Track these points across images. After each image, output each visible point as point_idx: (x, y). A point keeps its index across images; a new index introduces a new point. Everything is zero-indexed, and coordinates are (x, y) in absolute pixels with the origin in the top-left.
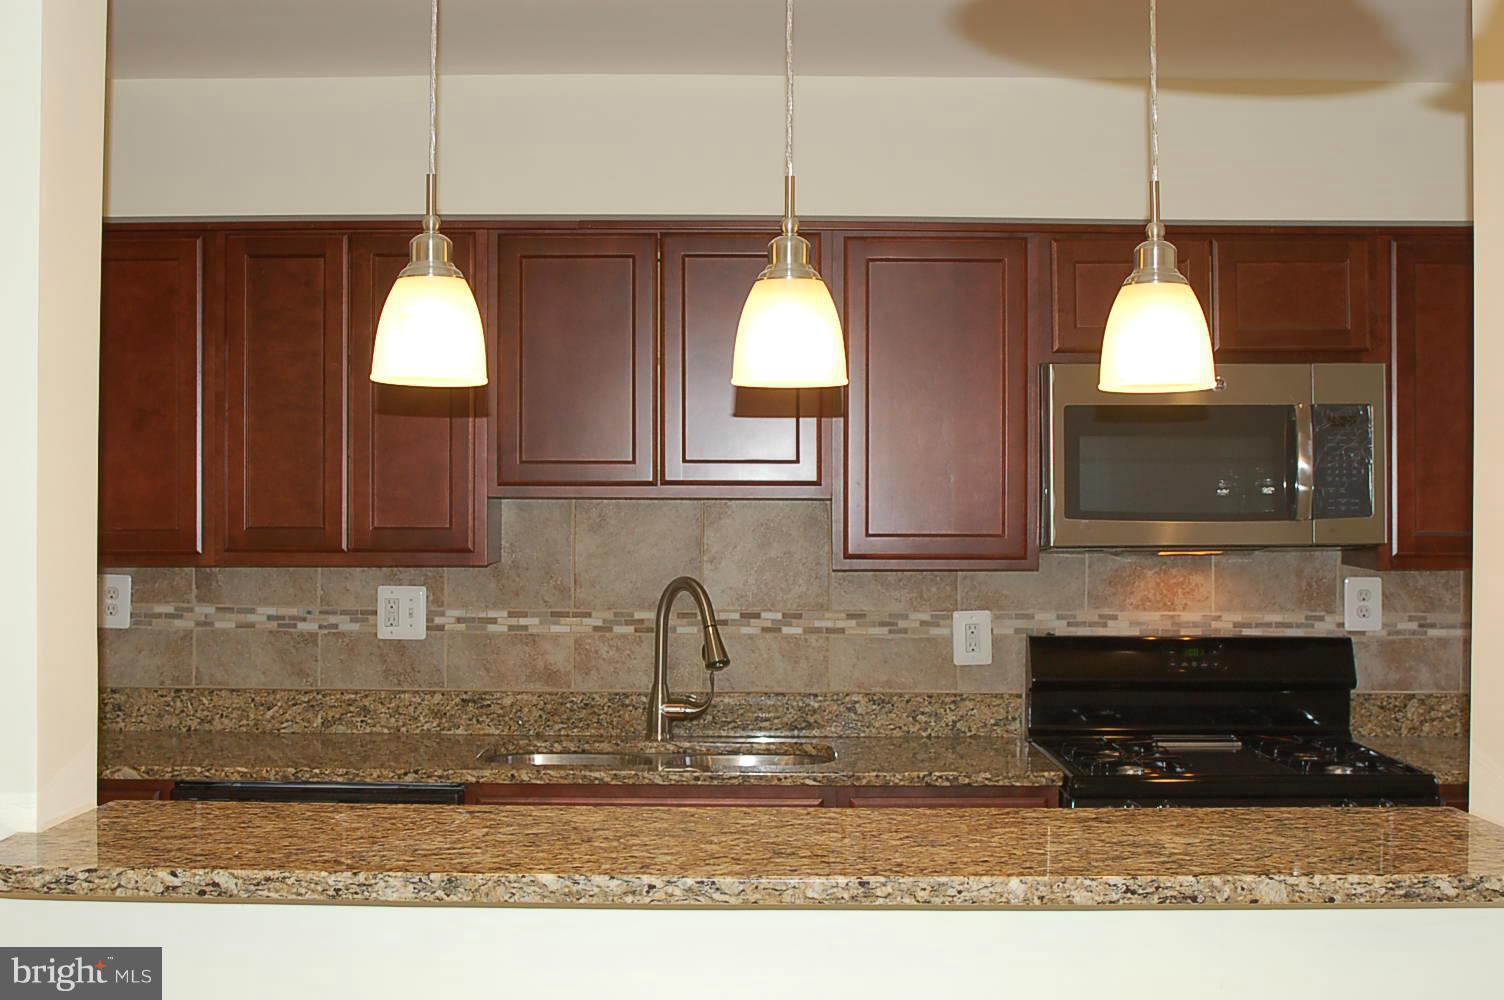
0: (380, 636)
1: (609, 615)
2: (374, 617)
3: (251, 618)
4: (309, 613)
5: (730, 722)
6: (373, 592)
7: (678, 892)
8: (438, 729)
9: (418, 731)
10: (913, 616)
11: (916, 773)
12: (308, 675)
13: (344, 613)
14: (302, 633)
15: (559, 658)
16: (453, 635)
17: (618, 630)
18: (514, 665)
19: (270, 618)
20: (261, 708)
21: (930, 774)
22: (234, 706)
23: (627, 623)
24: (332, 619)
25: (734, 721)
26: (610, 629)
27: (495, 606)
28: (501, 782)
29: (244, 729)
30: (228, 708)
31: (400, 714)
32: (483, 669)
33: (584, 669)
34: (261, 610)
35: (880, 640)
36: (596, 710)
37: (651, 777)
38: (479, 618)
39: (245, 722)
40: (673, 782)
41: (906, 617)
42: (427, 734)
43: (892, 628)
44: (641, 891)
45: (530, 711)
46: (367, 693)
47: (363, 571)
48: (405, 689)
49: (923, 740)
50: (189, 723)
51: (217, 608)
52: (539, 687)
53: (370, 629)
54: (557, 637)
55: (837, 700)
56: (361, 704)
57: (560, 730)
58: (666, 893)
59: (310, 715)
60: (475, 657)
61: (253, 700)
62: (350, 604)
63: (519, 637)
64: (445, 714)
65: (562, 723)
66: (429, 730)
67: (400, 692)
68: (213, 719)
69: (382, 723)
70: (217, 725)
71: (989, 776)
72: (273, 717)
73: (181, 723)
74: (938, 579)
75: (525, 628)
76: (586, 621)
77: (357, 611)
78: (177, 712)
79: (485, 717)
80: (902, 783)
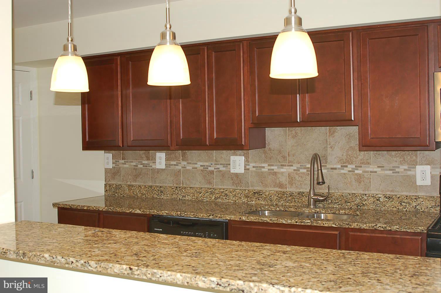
0: (231, 172)
1: (299, 166)
2: (229, 166)
3: (196, 166)
4: (212, 164)
5: (337, 203)
6: (229, 158)
7: (79, 265)
8: (247, 201)
9: (241, 202)
10: (401, 167)
11: (371, 224)
12: (211, 183)
13: (221, 164)
14: (210, 170)
15: (283, 179)
16: (252, 172)
17: (302, 171)
18: (270, 182)
19: (201, 166)
20: (198, 193)
21: (376, 225)
22: (191, 192)
23: (304, 168)
24: (218, 166)
25: (338, 202)
26: (299, 170)
27: (265, 162)
28: (237, 220)
29: (194, 199)
30: (189, 193)
31: (236, 196)
32: (261, 183)
33: (291, 183)
34: (198, 163)
35: (389, 176)
36: (294, 197)
37: (282, 221)
38: (259, 166)
39: (194, 197)
40: (289, 223)
41: (399, 167)
42: (244, 203)
43: (393, 171)
44: (70, 263)
45: (274, 197)
46: (227, 189)
47: (226, 151)
48: (238, 188)
49: (404, 212)
50: (179, 197)
51: (187, 163)
52: (277, 189)
53: (228, 170)
54: (282, 173)
55: (373, 196)
56: (225, 193)
57: (283, 203)
58: (76, 265)
59: (211, 196)
60: (258, 179)
61: (196, 191)
62: (223, 162)
63: (271, 172)
64: (249, 197)
65: (284, 201)
66: (244, 202)
67: (236, 189)
68: (186, 196)
69: (231, 199)
70: (187, 198)
71: (398, 227)
72: (201, 196)
73: (177, 197)
74: (410, 153)
75: (273, 170)
76: (291, 167)
77: (225, 164)
78: (177, 194)
79: (260, 198)
80: (366, 228)
